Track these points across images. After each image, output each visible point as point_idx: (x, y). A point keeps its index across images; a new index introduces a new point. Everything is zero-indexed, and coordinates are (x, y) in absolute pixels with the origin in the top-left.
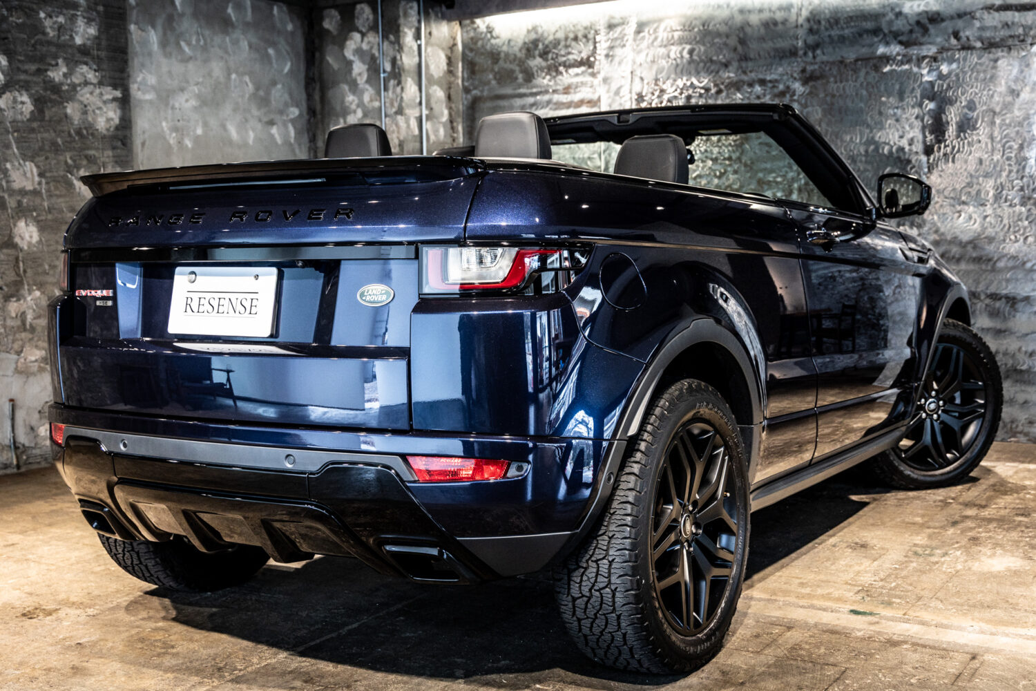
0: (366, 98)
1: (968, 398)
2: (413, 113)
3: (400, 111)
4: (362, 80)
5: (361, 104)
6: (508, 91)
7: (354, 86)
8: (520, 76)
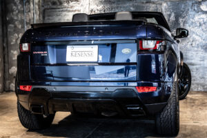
0: (19, 7)
1: (185, 80)
2: (32, 12)
3: (30, 11)
4: (18, 3)
5: (17, 9)
6: (54, 7)
7: (15, 4)
8: (58, 3)
